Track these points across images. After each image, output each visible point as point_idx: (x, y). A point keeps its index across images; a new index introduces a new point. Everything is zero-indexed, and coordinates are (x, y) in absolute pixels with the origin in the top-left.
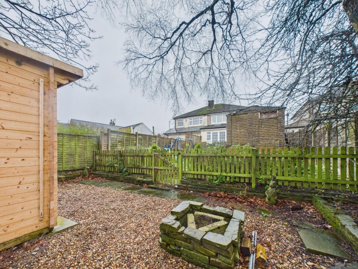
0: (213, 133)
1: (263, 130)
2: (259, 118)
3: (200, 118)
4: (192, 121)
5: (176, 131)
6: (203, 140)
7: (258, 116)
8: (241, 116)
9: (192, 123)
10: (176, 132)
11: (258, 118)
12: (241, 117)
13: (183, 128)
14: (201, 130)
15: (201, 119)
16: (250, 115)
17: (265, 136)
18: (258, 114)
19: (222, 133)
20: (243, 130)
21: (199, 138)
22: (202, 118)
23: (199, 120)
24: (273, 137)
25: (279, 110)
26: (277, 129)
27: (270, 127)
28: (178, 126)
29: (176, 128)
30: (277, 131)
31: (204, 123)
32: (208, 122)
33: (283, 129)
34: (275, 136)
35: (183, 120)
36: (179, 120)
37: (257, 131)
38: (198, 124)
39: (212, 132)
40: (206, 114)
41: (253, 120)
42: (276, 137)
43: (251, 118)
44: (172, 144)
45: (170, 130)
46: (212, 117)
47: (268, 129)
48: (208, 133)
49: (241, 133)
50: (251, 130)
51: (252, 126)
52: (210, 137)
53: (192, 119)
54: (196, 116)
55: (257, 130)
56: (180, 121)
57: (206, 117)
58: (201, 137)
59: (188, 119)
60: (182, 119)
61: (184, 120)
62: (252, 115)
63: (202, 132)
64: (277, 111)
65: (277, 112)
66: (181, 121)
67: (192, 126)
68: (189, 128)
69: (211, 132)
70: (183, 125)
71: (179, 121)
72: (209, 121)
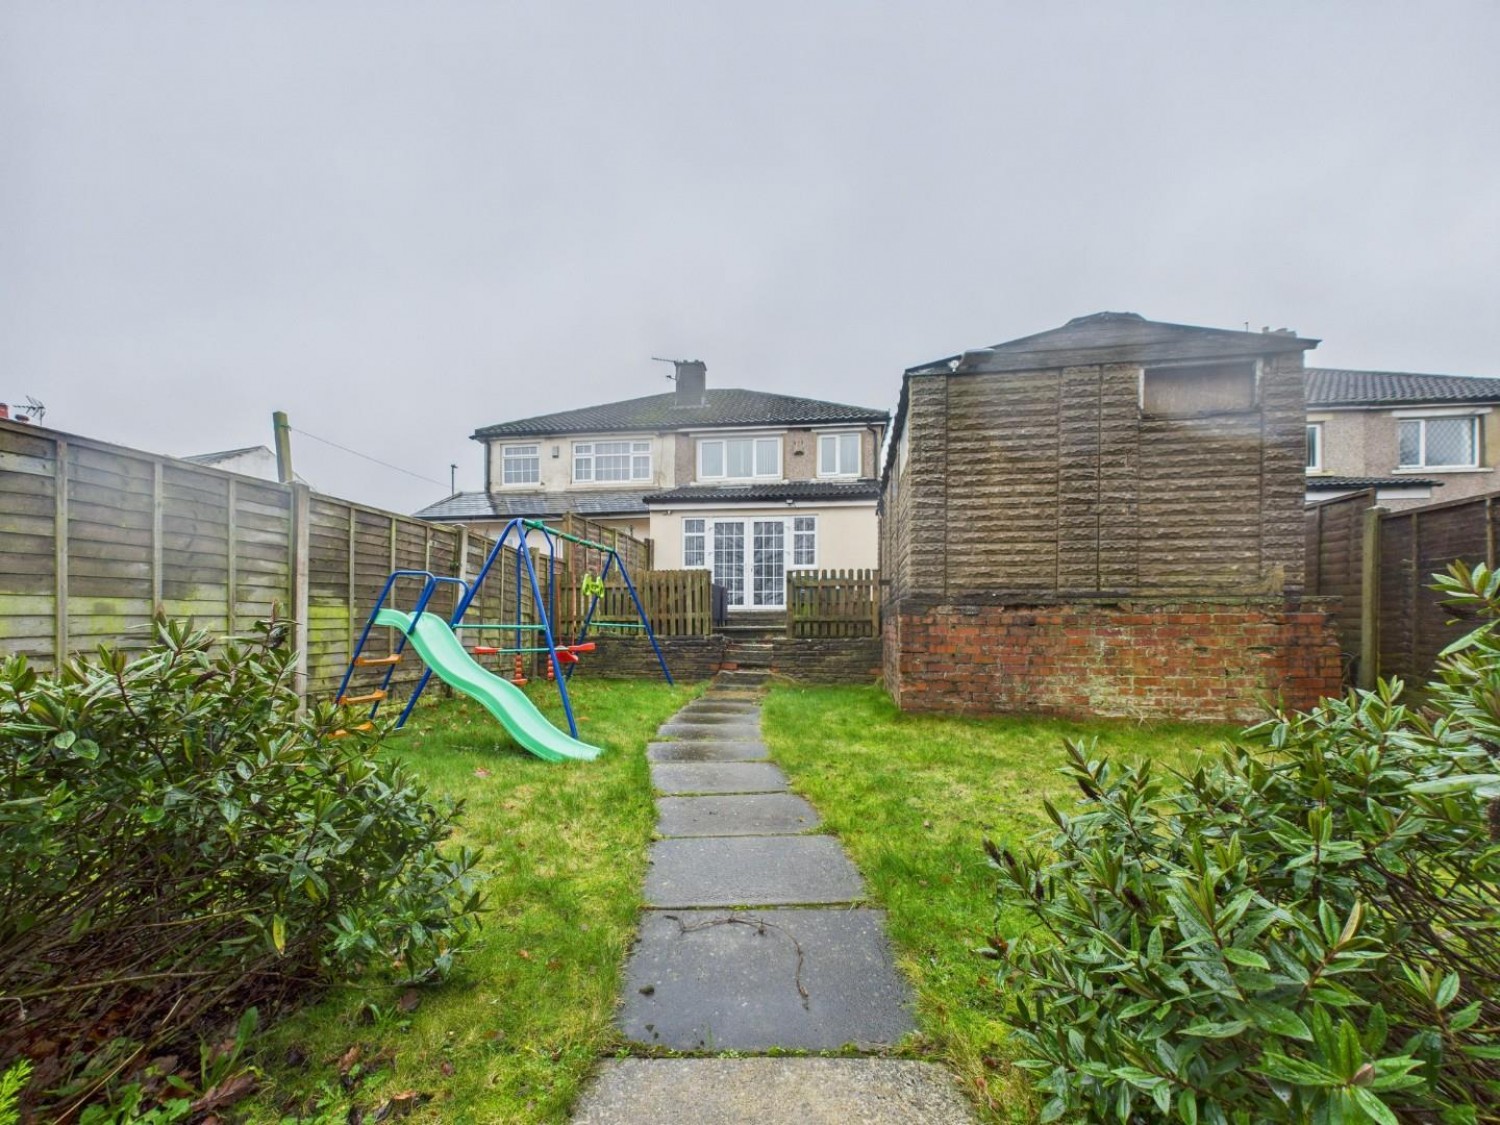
0: (718, 526)
1: (1167, 496)
2: (1141, 405)
3: (636, 447)
4: (592, 455)
5: (494, 507)
6: (661, 564)
7: (1135, 393)
8: (1017, 384)
9: (593, 469)
10: (490, 512)
11: (1136, 404)
12: (1015, 391)
13: (537, 493)
14: (652, 507)
15: (641, 453)
16: (1082, 383)
17: (1177, 536)
18: (1133, 380)
19: (769, 531)
20: (1032, 488)
21: (641, 552)
22: (646, 447)
23: (632, 454)
24: (1233, 542)
25: (1268, 357)
26: (1260, 486)
27: (1214, 474)
28: (508, 480)
29: (494, 489)
30: (1254, 504)
31: (659, 475)
32: (678, 468)
33: (1295, 489)
34: (1241, 536)
35: (534, 450)
36: (513, 443)
37: (1128, 496)
38: (626, 477)
39: (712, 518)
40: (671, 427)
41: (1097, 419)
42: (1250, 542)
43: (1091, 406)
44: (466, 575)
45: (454, 498)
46: (700, 445)
47: (1199, 488)
48: (689, 525)
49: (1013, 506)
50: (1090, 489)
51: (1094, 460)
52: (702, 547)
53: (593, 448)
54: (611, 429)
55: (1130, 488)
56: (517, 451)
57: (670, 444)
58: (648, 545)
59: (566, 446)
60: (528, 442)
61: (544, 449)
62: (1091, 382)
63: (655, 521)
64: (1259, 365)
65: (1259, 374)
66: (525, 451)
67: (591, 483)
68: (570, 494)
69: (710, 523)
70: (535, 479)
71: (508, 451)
72: (685, 464)
